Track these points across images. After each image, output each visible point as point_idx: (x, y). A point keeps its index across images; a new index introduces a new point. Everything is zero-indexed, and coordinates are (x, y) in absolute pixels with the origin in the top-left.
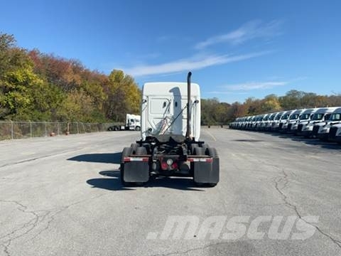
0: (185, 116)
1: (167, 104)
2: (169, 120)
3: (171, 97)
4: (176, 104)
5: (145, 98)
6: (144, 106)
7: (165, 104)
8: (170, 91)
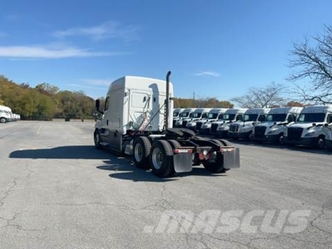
0: (163, 111)
1: (147, 99)
2: (148, 114)
3: (150, 92)
4: (154, 100)
5: (126, 91)
6: (125, 99)
7: (145, 98)
8: (150, 87)
